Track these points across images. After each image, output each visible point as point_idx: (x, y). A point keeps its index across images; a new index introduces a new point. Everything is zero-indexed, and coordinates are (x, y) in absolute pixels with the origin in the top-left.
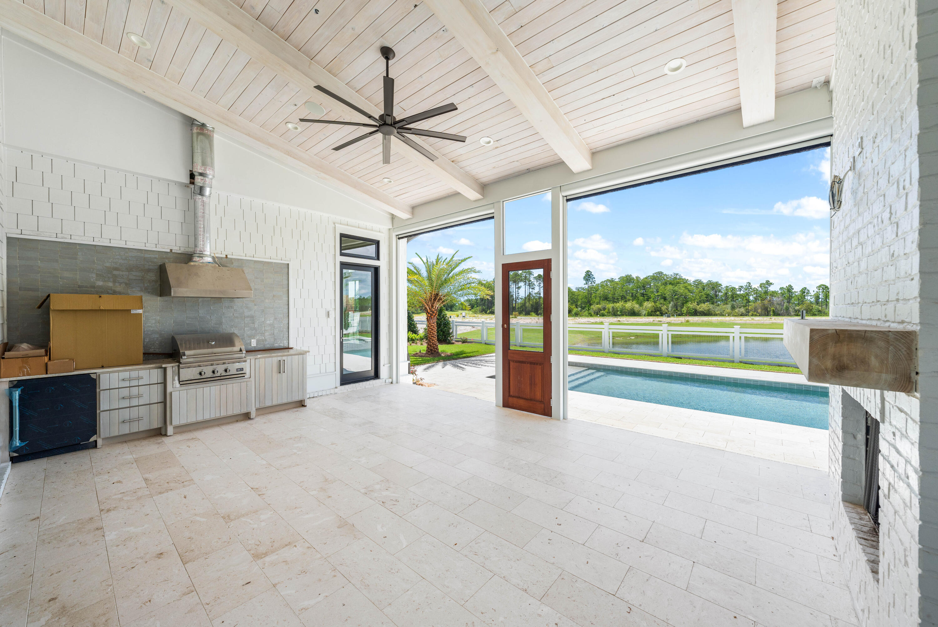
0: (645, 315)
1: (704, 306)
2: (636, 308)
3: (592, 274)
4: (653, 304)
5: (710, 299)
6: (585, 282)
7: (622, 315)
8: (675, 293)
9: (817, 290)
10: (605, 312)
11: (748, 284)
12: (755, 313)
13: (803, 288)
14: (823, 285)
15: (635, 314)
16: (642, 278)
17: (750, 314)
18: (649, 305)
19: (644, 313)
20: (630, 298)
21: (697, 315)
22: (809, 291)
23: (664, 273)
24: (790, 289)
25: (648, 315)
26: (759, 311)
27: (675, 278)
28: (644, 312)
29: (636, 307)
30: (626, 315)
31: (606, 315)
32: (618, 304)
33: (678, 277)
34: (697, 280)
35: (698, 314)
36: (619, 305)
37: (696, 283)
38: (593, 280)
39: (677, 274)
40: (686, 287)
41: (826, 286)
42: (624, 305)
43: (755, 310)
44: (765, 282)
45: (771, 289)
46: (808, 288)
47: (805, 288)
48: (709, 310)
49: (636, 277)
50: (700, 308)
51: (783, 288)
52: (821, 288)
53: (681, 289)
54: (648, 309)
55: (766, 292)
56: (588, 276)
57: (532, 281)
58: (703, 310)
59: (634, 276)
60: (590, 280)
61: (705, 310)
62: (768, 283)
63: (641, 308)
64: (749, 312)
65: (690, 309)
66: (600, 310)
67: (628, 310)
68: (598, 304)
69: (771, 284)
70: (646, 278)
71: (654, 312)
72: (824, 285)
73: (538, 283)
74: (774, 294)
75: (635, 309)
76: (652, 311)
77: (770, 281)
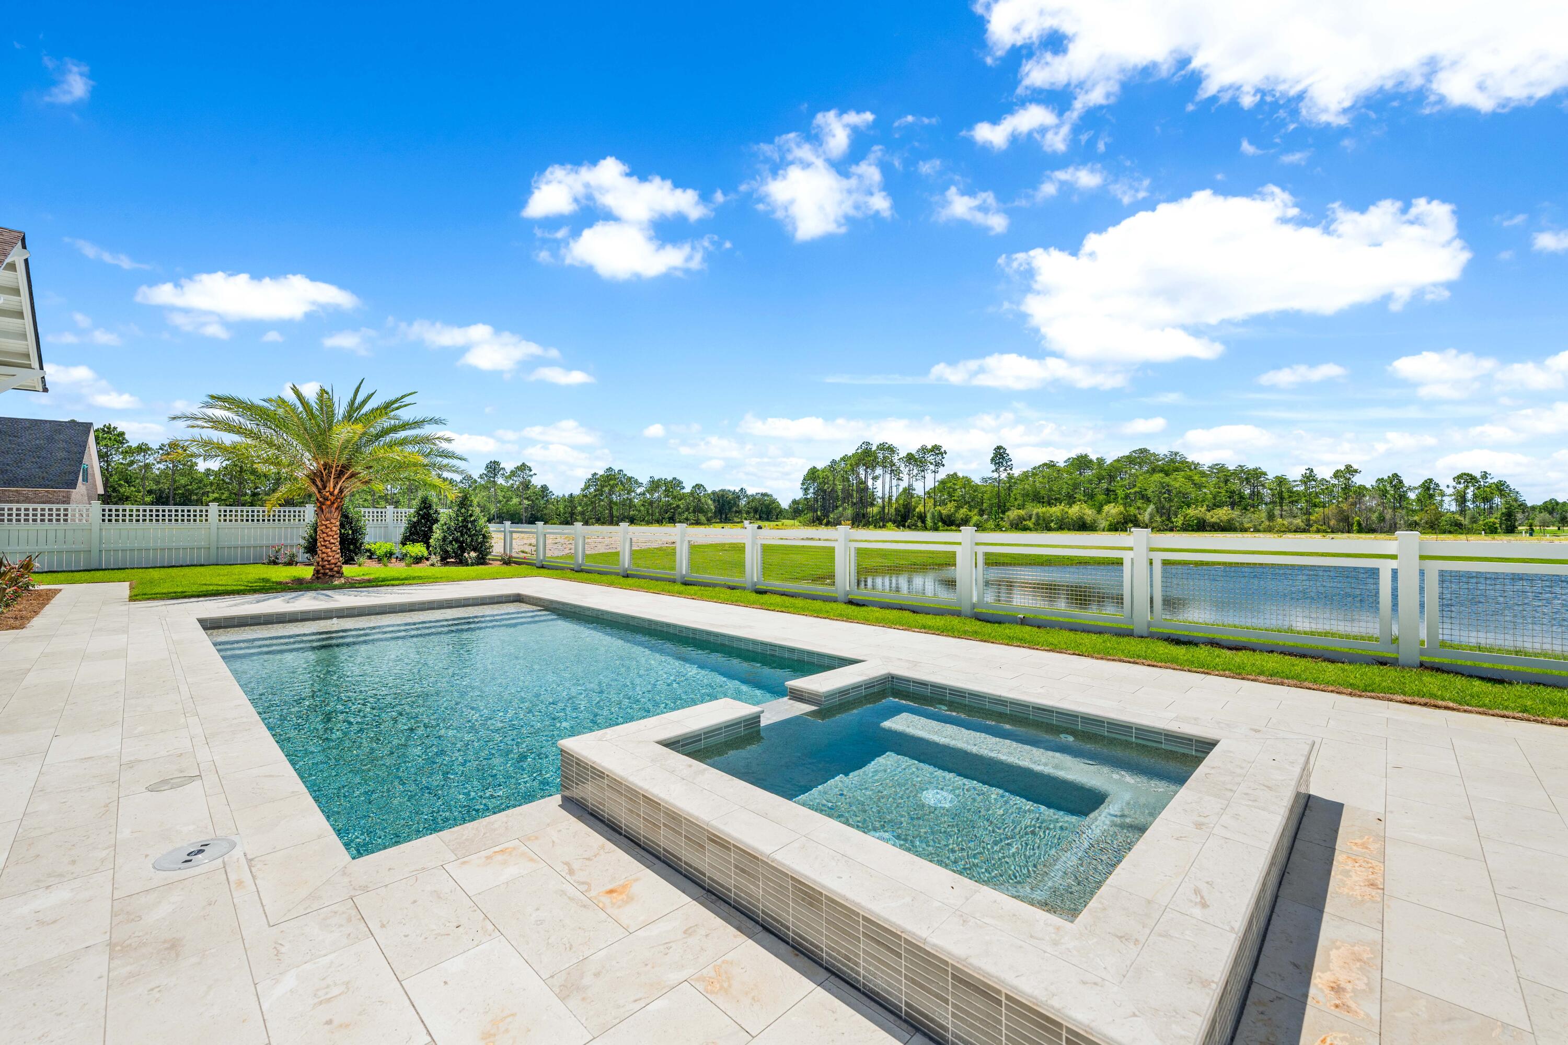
0: (1103, 530)
1: (1223, 514)
2: (1088, 515)
3: (1007, 452)
4: (1122, 508)
5: (1235, 501)
6: (993, 467)
7: (1060, 528)
8: (1166, 489)
9: (1454, 484)
10: (1030, 524)
11: (1308, 472)
12: (1324, 527)
13: (1426, 481)
14: (1465, 474)
15: (1086, 527)
16: (1109, 462)
17: (1314, 528)
18: (1113, 510)
19: (1102, 526)
20: (1082, 498)
21: (1206, 531)
22: (1437, 485)
23: (1152, 452)
24: (1396, 481)
25: (1110, 530)
26: (1332, 523)
27: (1173, 461)
28: (1104, 524)
29: (1089, 513)
30: (1069, 530)
31: (1030, 530)
32: (1054, 509)
33: (1178, 458)
34: (1217, 465)
35: (1208, 529)
36: (1056, 511)
37: (1215, 471)
38: (1009, 464)
39: (1176, 454)
40: (1189, 478)
41: (1471, 475)
42: (1066, 510)
43: (1325, 521)
44: (1343, 468)
45: (1358, 480)
46: (1436, 480)
47: (1431, 480)
48: (1229, 521)
49: (1098, 459)
50: (1212, 517)
51: (1382, 479)
52: (1462, 481)
53: (1178, 482)
54: (1110, 519)
55: (1347, 488)
56: (1000, 457)
57: (898, 464)
58: (1218, 521)
59: (1093, 457)
60: (1002, 463)
61: (1221, 521)
62: (1350, 470)
63: (1099, 517)
64: (1309, 525)
65: (1191, 518)
66: (1022, 519)
67: (1072, 519)
68: (1020, 509)
69: (1356, 471)
70: (1118, 461)
71: (1123, 524)
72: (1468, 475)
73: (907, 469)
74: (1361, 491)
75: (1085, 517)
76: (1118, 523)
77: (1355, 467)
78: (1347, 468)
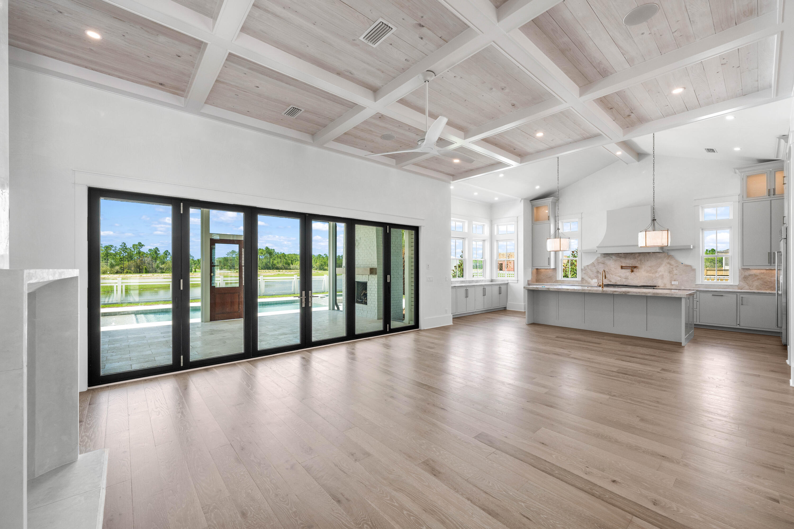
11: (123, 244)
12: (130, 271)
17: (125, 271)
24: (156, 251)
26: (133, 269)
43: (129, 268)
44: (137, 243)
45: (144, 250)
51: (151, 249)
55: (138, 253)
64: (123, 270)
69: (143, 245)
74: (144, 255)
77: (143, 244)
78: (139, 244)
